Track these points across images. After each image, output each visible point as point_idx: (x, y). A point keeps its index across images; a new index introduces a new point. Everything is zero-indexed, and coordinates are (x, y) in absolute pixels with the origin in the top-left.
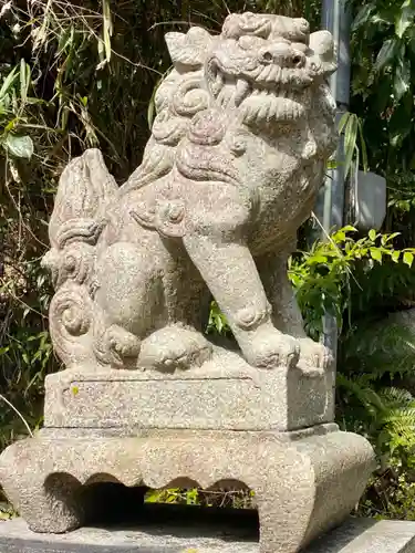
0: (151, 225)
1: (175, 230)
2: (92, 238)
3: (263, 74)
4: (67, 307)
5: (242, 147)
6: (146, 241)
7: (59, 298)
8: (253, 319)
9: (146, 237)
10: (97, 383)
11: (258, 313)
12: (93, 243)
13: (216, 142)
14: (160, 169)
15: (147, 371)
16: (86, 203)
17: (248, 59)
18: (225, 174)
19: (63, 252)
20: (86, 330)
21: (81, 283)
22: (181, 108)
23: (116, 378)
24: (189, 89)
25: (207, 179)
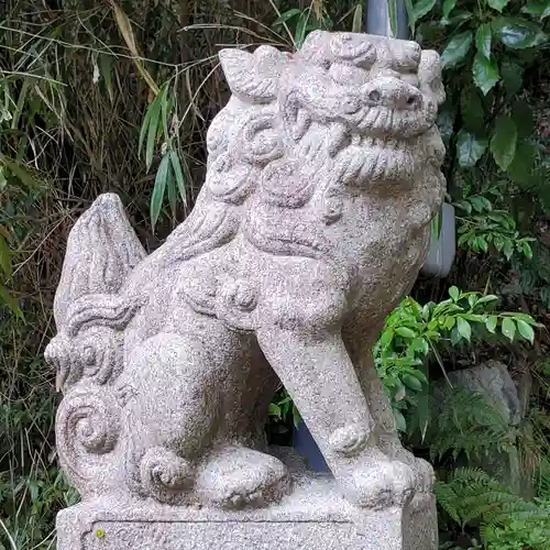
0: (210, 312)
1: (246, 322)
2: (120, 323)
3: (368, 119)
4: (83, 416)
5: (337, 212)
6: (203, 332)
7: (71, 403)
8: (355, 441)
9: (201, 327)
10: (132, 525)
11: (362, 434)
12: (121, 328)
13: (301, 204)
14: (220, 236)
15: (203, 510)
16: (109, 273)
17: (347, 99)
18: (316, 248)
19: (76, 340)
20: (111, 448)
21: (105, 383)
22: (248, 155)
23: (159, 518)
24: (258, 129)
25: (290, 253)
